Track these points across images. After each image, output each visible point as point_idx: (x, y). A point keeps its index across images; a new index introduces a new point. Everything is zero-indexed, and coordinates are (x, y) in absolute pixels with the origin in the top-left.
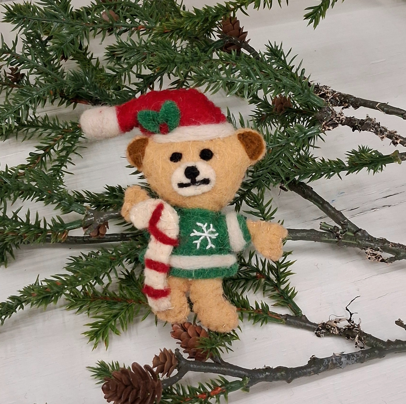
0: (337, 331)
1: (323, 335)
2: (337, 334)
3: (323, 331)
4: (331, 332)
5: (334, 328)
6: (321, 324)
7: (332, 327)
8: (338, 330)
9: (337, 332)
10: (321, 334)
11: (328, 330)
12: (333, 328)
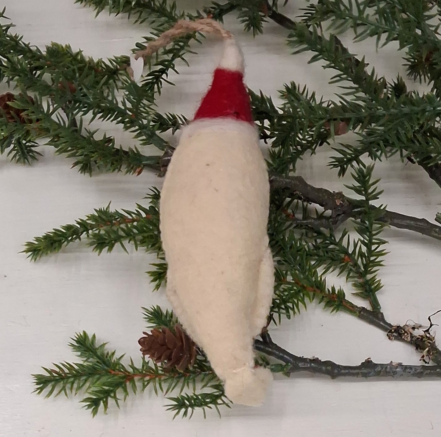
0: (409, 337)
1: (393, 338)
2: (408, 341)
3: (395, 334)
4: (403, 337)
5: (408, 334)
6: (396, 326)
7: (406, 332)
8: (411, 337)
9: (409, 339)
10: (391, 336)
11: (400, 335)
12: (406, 334)
